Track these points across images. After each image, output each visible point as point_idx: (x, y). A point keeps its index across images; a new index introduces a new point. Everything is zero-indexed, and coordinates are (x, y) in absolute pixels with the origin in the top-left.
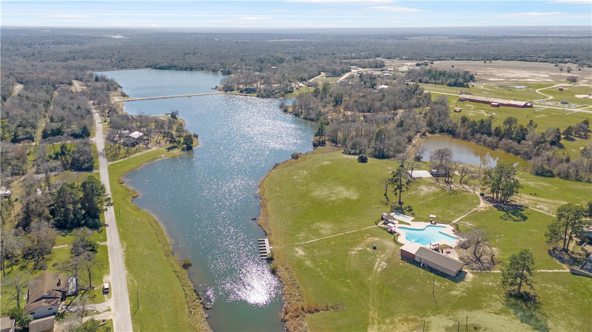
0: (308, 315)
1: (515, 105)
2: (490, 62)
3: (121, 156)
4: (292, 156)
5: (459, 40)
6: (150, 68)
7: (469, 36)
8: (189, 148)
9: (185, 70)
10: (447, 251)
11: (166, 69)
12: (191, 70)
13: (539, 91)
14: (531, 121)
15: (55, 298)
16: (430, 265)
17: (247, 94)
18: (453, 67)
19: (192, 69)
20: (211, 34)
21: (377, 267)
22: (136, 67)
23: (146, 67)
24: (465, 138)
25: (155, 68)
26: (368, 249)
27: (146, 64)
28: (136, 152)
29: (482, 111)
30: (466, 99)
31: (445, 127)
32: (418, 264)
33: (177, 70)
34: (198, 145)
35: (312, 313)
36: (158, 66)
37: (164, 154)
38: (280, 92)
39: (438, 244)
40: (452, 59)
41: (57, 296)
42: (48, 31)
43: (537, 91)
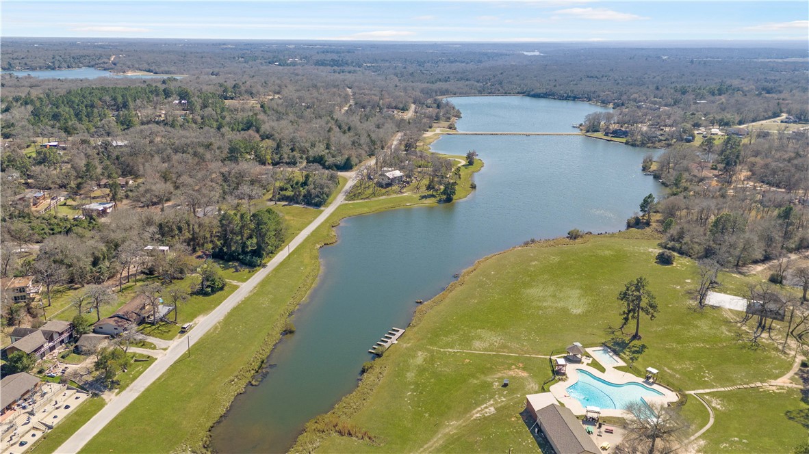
0: (335, 435)
3: (363, 197)
4: (569, 234)
6: (521, 95)
8: (449, 200)
9: (566, 99)
10: (610, 428)
11: (542, 97)
12: (574, 100)
15: (127, 320)
16: (548, 437)
17: (613, 139)
19: (575, 98)
20: (665, 49)
21: (478, 411)
22: (506, 93)
23: (518, 93)
25: (528, 95)
26: (496, 383)
27: (519, 90)
28: (383, 194)
33: (555, 99)
34: (462, 198)
35: (342, 435)
36: (532, 93)
37: (409, 202)
38: (667, 140)
39: (599, 413)
41: (131, 319)
42: (458, 46)
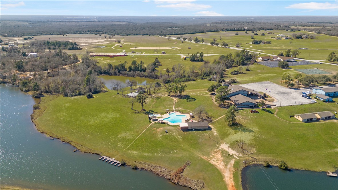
0: (182, 174)
1: (120, 55)
2: (66, 35)
5: (25, 23)
7: (27, 21)
13: (114, 48)
14: (141, 61)
16: (197, 128)
18: (50, 39)
21: (179, 139)
24: (116, 75)
26: (165, 134)
29: (108, 60)
30: (94, 56)
31: (102, 71)
32: (191, 130)
35: (183, 172)
39: (185, 120)
40: (41, 34)
43: (112, 48)
